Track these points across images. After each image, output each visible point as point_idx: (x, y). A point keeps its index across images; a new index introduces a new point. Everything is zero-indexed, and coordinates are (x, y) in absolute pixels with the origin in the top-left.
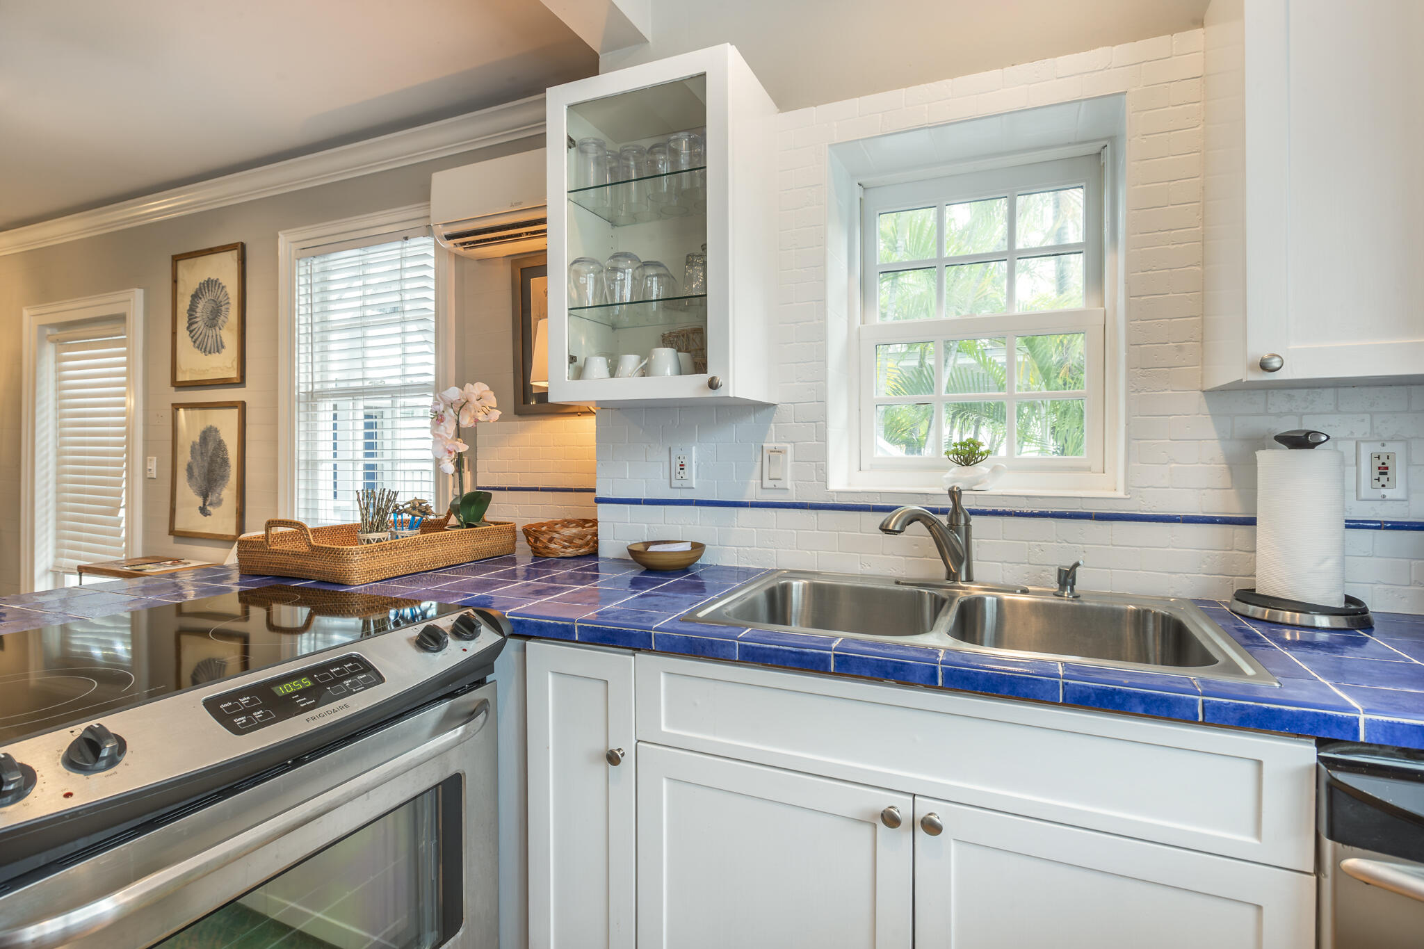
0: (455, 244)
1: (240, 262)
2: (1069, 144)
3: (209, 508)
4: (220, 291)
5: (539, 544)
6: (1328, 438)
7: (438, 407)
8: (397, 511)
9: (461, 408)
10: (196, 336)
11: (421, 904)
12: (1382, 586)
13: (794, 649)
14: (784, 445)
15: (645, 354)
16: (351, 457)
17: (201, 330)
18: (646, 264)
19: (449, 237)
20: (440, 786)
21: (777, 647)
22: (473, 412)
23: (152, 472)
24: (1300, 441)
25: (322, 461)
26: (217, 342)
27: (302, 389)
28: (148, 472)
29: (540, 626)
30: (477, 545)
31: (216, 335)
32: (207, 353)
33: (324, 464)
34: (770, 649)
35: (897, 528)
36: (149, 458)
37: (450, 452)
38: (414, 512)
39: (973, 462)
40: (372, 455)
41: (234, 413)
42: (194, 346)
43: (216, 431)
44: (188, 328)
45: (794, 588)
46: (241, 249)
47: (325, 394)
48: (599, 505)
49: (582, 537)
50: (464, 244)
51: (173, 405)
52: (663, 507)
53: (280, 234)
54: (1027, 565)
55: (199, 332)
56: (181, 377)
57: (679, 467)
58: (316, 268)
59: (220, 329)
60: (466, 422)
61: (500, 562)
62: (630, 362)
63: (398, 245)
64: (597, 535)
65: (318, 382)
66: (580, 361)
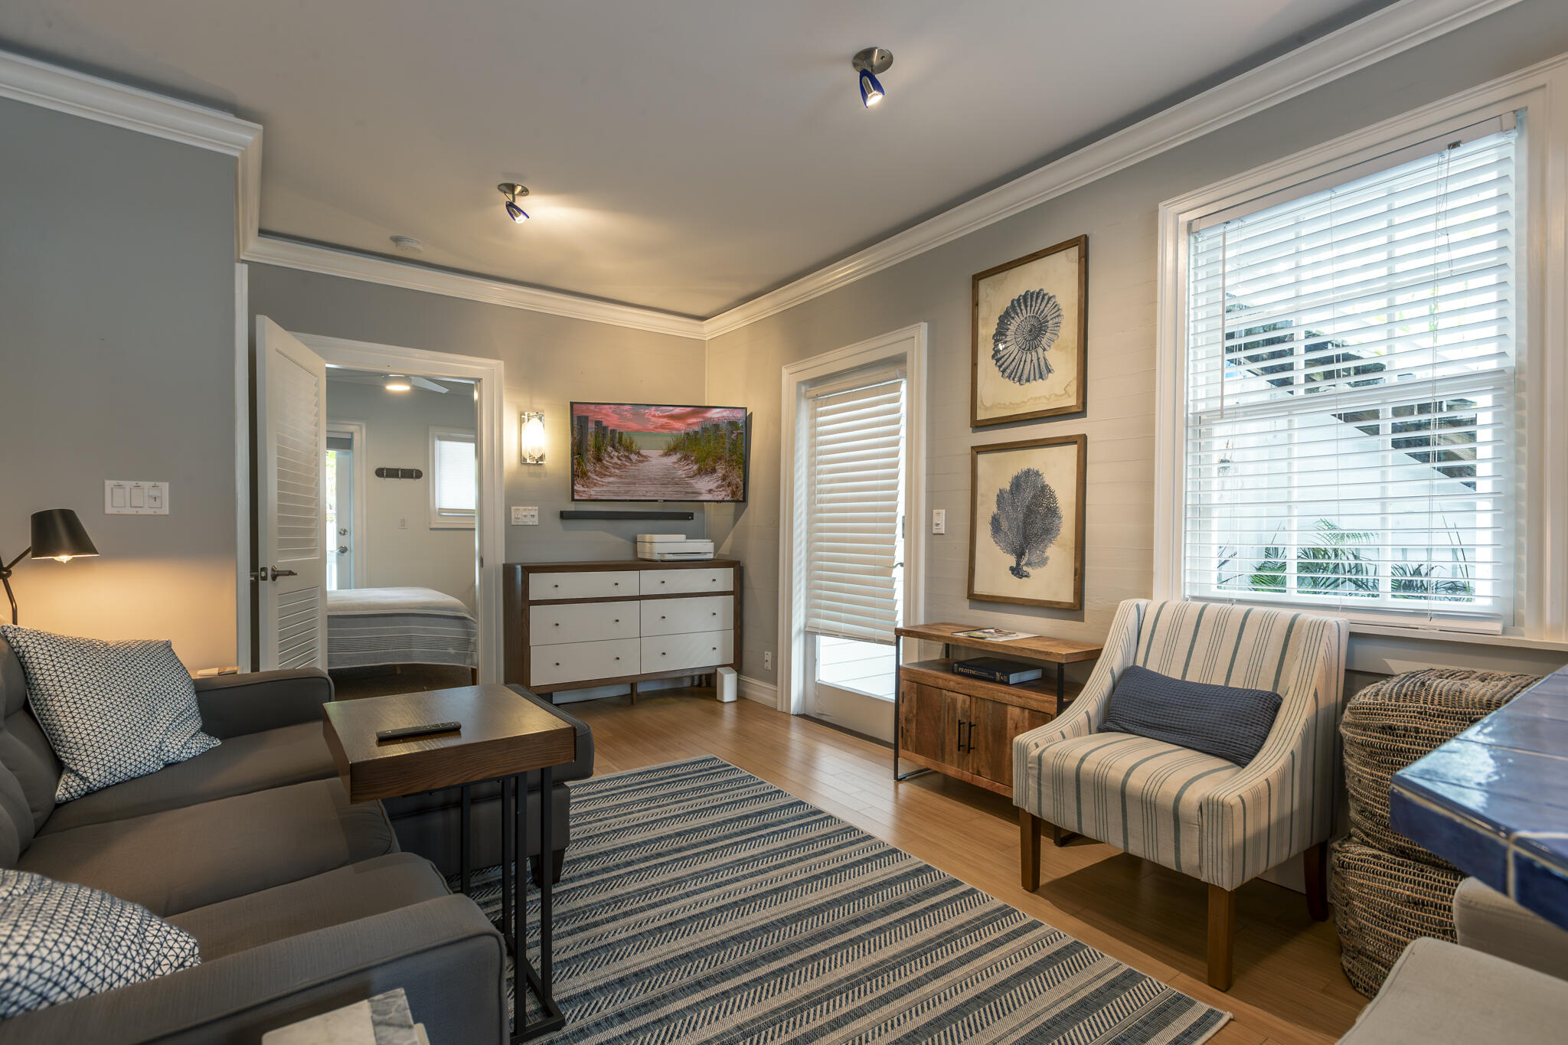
1: (1080, 262)
3: (1025, 568)
4: (1044, 303)
10: (1006, 364)
17: (1013, 356)
23: (940, 526)
26: (1040, 366)
28: (934, 527)
31: (1039, 359)
32: (1024, 381)
36: (935, 511)
41: (1068, 452)
42: (1003, 376)
43: (1038, 475)
44: (994, 357)
46: (1083, 246)
51: (972, 448)
53: (1162, 205)
55: (1011, 359)
56: (985, 415)
59: (1044, 350)
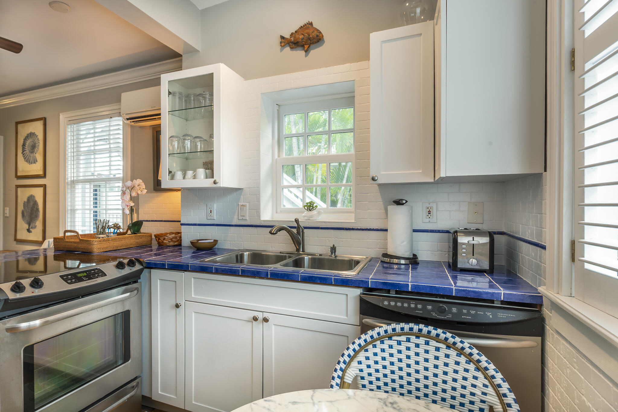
0: (130, 122)
1: (44, 126)
2: (346, 93)
3: (31, 229)
4: (35, 137)
5: (160, 241)
6: (407, 202)
7: (123, 189)
8: (109, 228)
9: (132, 189)
10: (26, 156)
11: (117, 353)
12: (429, 252)
13: (230, 268)
14: (246, 203)
15: (195, 171)
16: (89, 208)
17: (27, 154)
18: (196, 137)
19: (128, 119)
20: (123, 313)
21: (225, 268)
22: (137, 190)
23: (7, 214)
24: (398, 203)
25: (77, 210)
26: (34, 159)
27: (69, 180)
28: (5, 214)
29: (155, 264)
30: (137, 241)
31: (34, 156)
32: (30, 164)
33: (78, 211)
34: (223, 268)
35: (274, 233)
36: (6, 208)
37: (128, 206)
38: (115, 228)
39: (312, 210)
40: (96, 207)
41: (41, 190)
42: (25, 160)
43: (34, 197)
44: (22, 153)
45: (245, 255)
46: (44, 120)
47: (78, 181)
48: (182, 226)
49: (176, 238)
50: (134, 121)
51: (16, 186)
52: (204, 226)
53: (60, 114)
54: (324, 247)
55: (27, 155)
56: (19, 174)
57: (210, 212)
58: (75, 129)
59: (35, 153)
60: (134, 194)
61: (145, 247)
62: (190, 173)
63: (108, 120)
64: (181, 238)
65: (75, 177)
66: (173, 173)
